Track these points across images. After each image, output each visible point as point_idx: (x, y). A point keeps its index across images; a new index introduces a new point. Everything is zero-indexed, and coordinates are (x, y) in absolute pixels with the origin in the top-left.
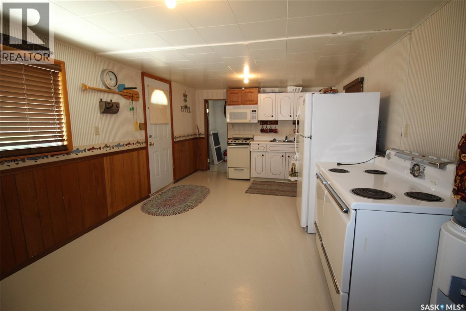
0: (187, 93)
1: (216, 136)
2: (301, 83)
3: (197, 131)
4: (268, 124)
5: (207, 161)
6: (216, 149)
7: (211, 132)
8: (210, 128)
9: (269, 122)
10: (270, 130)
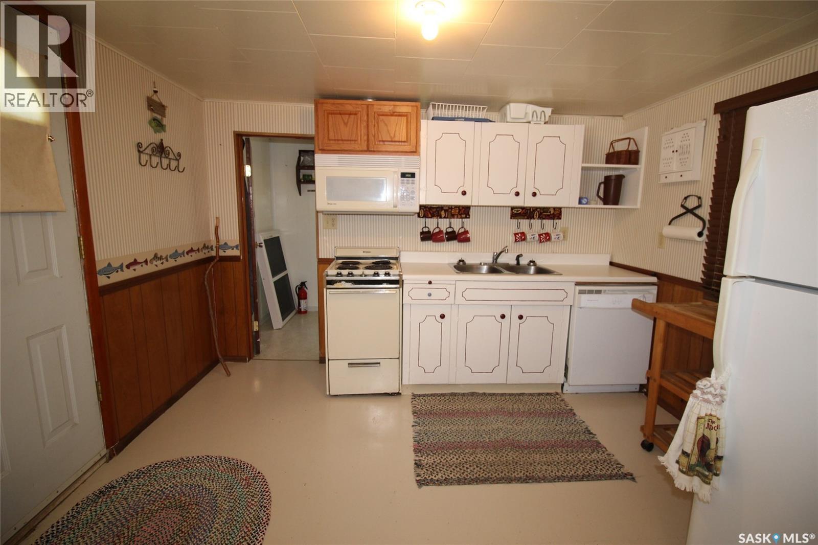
0: (162, 98)
1: (274, 246)
2: (549, 95)
3: (213, 237)
4: (441, 217)
5: (249, 326)
6: (275, 283)
7: (260, 238)
8: (258, 223)
9: (446, 211)
10: (447, 233)
